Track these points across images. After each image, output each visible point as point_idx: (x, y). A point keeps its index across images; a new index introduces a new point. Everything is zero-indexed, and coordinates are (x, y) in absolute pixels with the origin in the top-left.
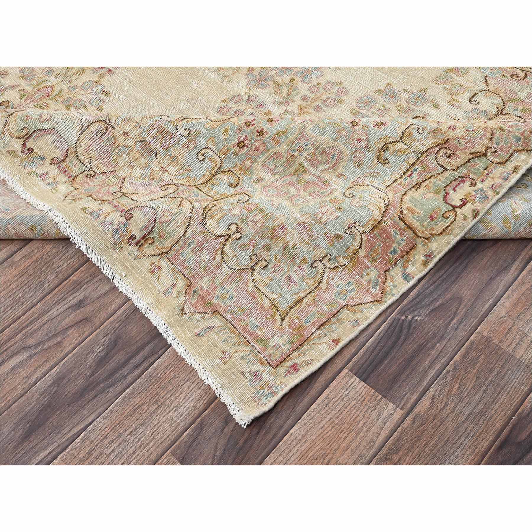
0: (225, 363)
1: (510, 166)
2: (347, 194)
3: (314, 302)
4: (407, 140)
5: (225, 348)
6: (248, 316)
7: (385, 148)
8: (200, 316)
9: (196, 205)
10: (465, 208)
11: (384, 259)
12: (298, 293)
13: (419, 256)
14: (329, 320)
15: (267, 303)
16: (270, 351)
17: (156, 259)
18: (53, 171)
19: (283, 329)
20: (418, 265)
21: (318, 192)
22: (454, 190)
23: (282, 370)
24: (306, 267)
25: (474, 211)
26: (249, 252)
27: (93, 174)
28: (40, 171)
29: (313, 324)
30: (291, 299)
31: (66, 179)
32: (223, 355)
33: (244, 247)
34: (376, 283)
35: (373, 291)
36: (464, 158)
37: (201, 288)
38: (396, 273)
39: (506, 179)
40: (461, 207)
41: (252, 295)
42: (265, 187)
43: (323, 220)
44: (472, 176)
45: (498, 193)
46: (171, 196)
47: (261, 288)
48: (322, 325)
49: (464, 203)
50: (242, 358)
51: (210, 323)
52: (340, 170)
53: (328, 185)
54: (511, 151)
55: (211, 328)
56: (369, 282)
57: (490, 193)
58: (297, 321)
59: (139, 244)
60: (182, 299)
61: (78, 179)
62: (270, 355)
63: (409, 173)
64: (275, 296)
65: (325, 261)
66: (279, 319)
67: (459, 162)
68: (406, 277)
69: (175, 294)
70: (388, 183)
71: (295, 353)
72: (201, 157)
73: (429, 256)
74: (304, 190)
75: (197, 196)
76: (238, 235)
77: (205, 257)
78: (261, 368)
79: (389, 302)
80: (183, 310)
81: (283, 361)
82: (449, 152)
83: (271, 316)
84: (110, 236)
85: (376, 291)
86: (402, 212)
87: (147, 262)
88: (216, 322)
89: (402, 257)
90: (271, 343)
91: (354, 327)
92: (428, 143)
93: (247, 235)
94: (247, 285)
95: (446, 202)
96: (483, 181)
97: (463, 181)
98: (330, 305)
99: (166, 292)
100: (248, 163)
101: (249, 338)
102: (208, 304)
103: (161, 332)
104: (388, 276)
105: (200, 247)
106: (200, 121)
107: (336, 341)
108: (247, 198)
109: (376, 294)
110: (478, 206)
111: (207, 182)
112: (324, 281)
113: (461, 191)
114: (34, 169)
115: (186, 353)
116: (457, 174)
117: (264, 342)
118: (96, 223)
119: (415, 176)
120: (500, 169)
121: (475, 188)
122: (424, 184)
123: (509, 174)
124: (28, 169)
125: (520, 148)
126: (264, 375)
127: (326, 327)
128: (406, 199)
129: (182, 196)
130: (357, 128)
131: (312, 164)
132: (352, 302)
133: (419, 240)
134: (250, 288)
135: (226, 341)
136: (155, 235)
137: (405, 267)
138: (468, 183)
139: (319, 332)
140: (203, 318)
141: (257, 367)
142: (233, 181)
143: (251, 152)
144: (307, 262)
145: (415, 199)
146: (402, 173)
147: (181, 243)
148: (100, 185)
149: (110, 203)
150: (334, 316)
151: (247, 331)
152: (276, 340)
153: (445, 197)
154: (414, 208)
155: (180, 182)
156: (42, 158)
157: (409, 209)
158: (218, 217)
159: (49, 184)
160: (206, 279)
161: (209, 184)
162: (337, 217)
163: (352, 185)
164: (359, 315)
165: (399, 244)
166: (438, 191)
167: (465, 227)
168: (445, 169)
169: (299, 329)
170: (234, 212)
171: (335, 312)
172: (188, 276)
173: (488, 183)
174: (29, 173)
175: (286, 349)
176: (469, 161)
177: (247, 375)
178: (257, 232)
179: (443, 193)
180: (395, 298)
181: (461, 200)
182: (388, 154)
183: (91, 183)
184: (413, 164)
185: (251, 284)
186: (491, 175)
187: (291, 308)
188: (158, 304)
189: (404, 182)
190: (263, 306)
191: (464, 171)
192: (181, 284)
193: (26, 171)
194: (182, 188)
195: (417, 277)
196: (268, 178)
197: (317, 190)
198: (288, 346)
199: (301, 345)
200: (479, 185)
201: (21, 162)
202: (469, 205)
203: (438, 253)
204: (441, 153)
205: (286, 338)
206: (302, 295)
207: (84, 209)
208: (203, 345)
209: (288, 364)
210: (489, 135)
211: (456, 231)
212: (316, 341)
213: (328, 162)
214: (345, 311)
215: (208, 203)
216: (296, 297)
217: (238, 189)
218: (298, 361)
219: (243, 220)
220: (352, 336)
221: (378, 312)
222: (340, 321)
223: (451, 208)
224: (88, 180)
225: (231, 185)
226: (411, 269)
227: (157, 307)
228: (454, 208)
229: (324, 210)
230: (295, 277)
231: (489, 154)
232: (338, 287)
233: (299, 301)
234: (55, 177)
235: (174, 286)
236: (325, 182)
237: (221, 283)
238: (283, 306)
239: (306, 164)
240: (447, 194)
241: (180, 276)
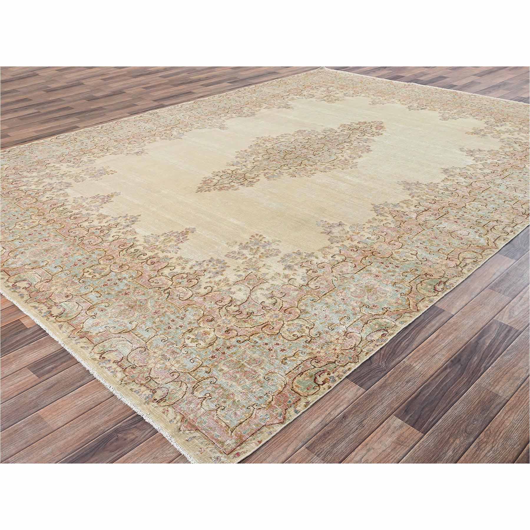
0: (201, 453)
1: (347, 368)
2: (266, 378)
3: (248, 424)
4: (296, 356)
5: (202, 446)
6: (214, 431)
7: (285, 359)
8: (189, 432)
9: (189, 385)
10: (324, 386)
11: (285, 405)
12: (240, 420)
13: (303, 403)
14: (256, 432)
15: (224, 425)
16: (225, 447)
17: (166, 408)
18: (115, 366)
19: (232, 437)
20: (302, 406)
21: (251, 376)
22: (320, 376)
23: (231, 456)
24: (245, 409)
25: (329, 386)
26: (216, 403)
27: (135, 367)
28: (107, 366)
29: (248, 434)
30: (236, 423)
31: (121, 369)
32: (200, 450)
33: (212, 402)
34: (281, 415)
35: (279, 418)
36: (324, 363)
37: (190, 419)
38: (291, 410)
39: (345, 373)
40: (322, 385)
41: (216, 421)
42: (224, 373)
43: (253, 391)
44: (328, 370)
45: (341, 379)
46: (176, 380)
47: (221, 418)
48: (252, 434)
49: (324, 383)
50: (211, 451)
51: (194, 435)
52: (262, 366)
53: (257, 373)
54: (347, 362)
55: (194, 437)
56: (277, 414)
57: (337, 378)
58: (239, 432)
59: (158, 402)
60: (179, 424)
61: (127, 370)
62: (225, 449)
63: (297, 368)
64: (228, 421)
65: (254, 406)
66: (230, 432)
67: (322, 365)
68: (296, 412)
69: (175, 422)
70: (286, 373)
71: (238, 448)
72: (192, 361)
73: (308, 403)
74: (244, 376)
75: (189, 379)
76: (210, 397)
77: (192, 406)
78: (221, 455)
79: (287, 423)
80: (180, 429)
81: (232, 451)
82: (317, 361)
83: (226, 431)
84: (144, 399)
85: (281, 418)
86: (293, 387)
87: (161, 409)
88: (197, 434)
89: (294, 404)
90: (226, 444)
91: (269, 435)
92: (307, 358)
93: (214, 397)
94: (213, 417)
95: (315, 382)
96: (333, 373)
97: (324, 372)
98: (257, 425)
99: (171, 421)
100: (216, 364)
101: (214, 441)
102: (193, 426)
103: (168, 439)
104: (287, 412)
105: (190, 402)
106: (193, 348)
107: (260, 442)
108: (215, 380)
109: (281, 420)
110: (331, 384)
111: (194, 371)
112: (254, 414)
113: (323, 377)
114: (105, 365)
115: (181, 449)
116: (321, 369)
117: (223, 443)
118: (137, 395)
119: (300, 369)
120: (342, 368)
121: (330, 376)
122: (304, 373)
123: (346, 371)
124: (101, 365)
125: (351, 361)
126: (222, 458)
127: (255, 435)
128: (295, 381)
129: (181, 380)
130: (272, 352)
131: (248, 364)
132: (268, 423)
133: (302, 397)
134: (215, 418)
135: (202, 443)
136: (167, 398)
137: (295, 408)
138: (326, 373)
139: (251, 437)
140: (190, 432)
141: (218, 454)
142: (207, 370)
143: (218, 360)
144: (245, 407)
145: (300, 381)
146: (294, 368)
147: (180, 401)
148: (138, 373)
149: (144, 386)
150: (259, 430)
151: (213, 438)
152: (228, 442)
153: (315, 380)
154: (299, 385)
155: (180, 371)
156: (109, 361)
157: (296, 386)
158: (200, 391)
159: (112, 372)
160: (192, 415)
161: (195, 372)
162: (260, 390)
163: (268, 373)
164: (271, 430)
165: (292, 399)
166: (311, 377)
167: (324, 392)
168: (315, 367)
169: (240, 437)
170: (208, 389)
171: (259, 428)
172: (183, 414)
173: (336, 374)
174: (102, 367)
175: (234, 446)
176: (327, 364)
177: (213, 458)
178: (220, 397)
179: (314, 378)
180: (290, 421)
181: (323, 382)
182: (287, 361)
183: (134, 372)
184: (299, 365)
185: (216, 417)
186: (337, 370)
187: (237, 427)
188: (167, 427)
189: (294, 372)
190: (221, 426)
191: (325, 368)
192: (179, 417)
193: (100, 366)
194: (181, 374)
195: (302, 412)
196: (226, 369)
197: (250, 375)
198: (235, 444)
199: (242, 444)
200: (332, 375)
201: (98, 363)
202: (327, 384)
203: (312, 402)
204: (313, 361)
205: (234, 441)
206: (242, 421)
207: (131, 390)
208: (190, 445)
209: (235, 453)
210: (336, 356)
211: (320, 393)
212: (250, 442)
213: (256, 363)
214: (265, 428)
215: (195, 384)
216: (239, 422)
217: (210, 374)
218: (240, 451)
219: (212, 392)
220: (267, 440)
221: (281, 428)
222: (262, 433)
223: (317, 385)
224: (133, 370)
225: (206, 372)
226: (298, 408)
227: (166, 428)
228: (319, 385)
229: (254, 387)
230: (238, 413)
231: (336, 362)
232: (261, 417)
233: (241, 423)
234: (115, 369)
235: (175, 418)
236: (255, 371)
237: (200, 416)
238: (232, 426)
239: (245, 364)
240: (316, 378)
241: (178, 414)
